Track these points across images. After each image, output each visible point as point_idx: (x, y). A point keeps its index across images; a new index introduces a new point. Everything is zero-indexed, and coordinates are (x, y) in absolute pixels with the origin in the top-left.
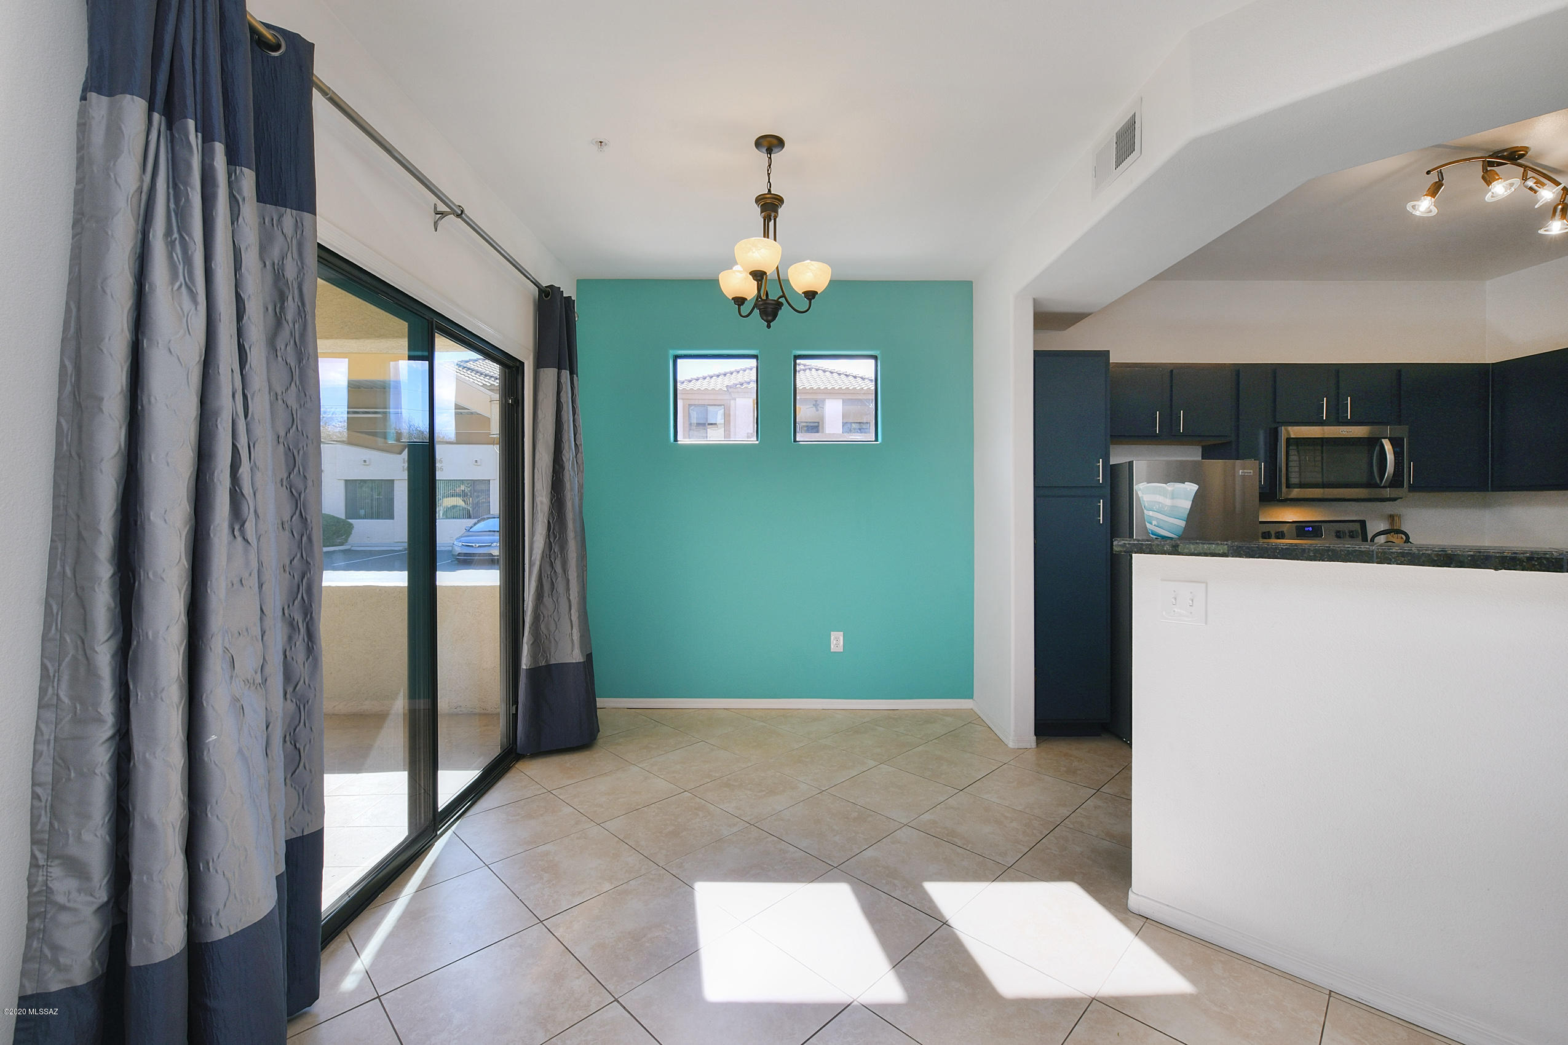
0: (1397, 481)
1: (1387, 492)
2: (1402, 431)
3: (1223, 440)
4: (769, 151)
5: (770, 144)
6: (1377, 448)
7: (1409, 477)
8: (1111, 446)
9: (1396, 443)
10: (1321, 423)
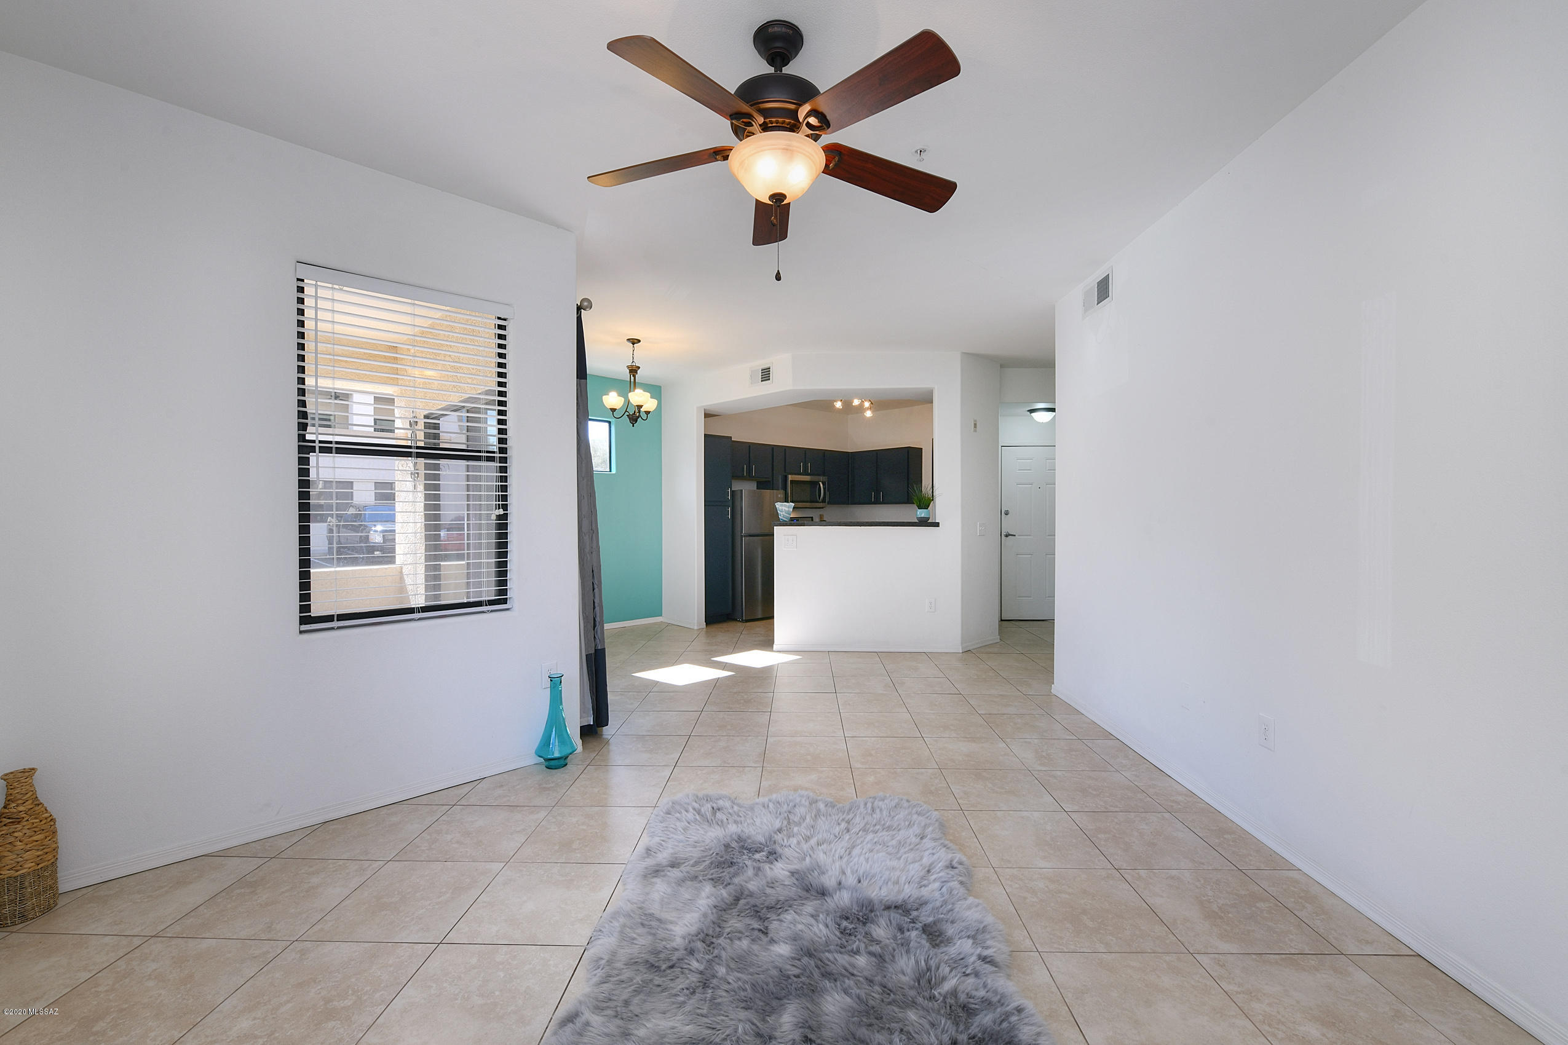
0: (824, 501)
1: (821, 505)
2: (824, 478)
3: (767, 480)
4: (633, 344)
5: (634, 341)
6: (818, 486)
7: (827, 499)
8: (733, 481)
9: (824, 484)
10: (800, 474)
